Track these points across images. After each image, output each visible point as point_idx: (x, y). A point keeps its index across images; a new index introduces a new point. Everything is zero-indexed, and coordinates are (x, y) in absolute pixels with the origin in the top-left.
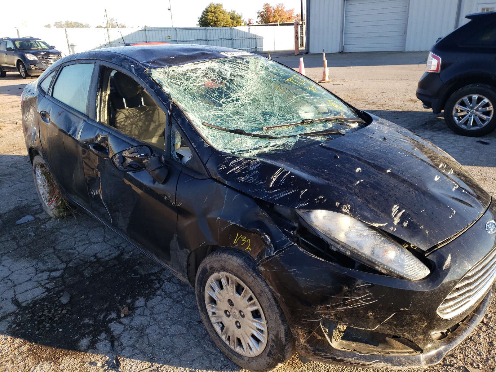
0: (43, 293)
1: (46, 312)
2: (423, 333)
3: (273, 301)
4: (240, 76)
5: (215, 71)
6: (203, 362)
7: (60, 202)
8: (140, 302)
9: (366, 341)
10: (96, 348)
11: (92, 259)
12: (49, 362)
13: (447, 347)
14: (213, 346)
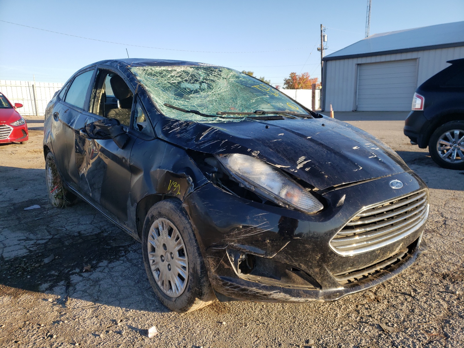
0: (25, 253)
1: (22, 265)
2: (318, 265)
3: (192, 236)
4: (212, 80)
5: (190, 74)
6: (140, 305)
7: (60, 190)
8: (104, 263)
9: (271, 276)
10: (53, 290)
11: (76, 234)
12: (10, 296)
13: (349, 290)
14: (153, 295)
